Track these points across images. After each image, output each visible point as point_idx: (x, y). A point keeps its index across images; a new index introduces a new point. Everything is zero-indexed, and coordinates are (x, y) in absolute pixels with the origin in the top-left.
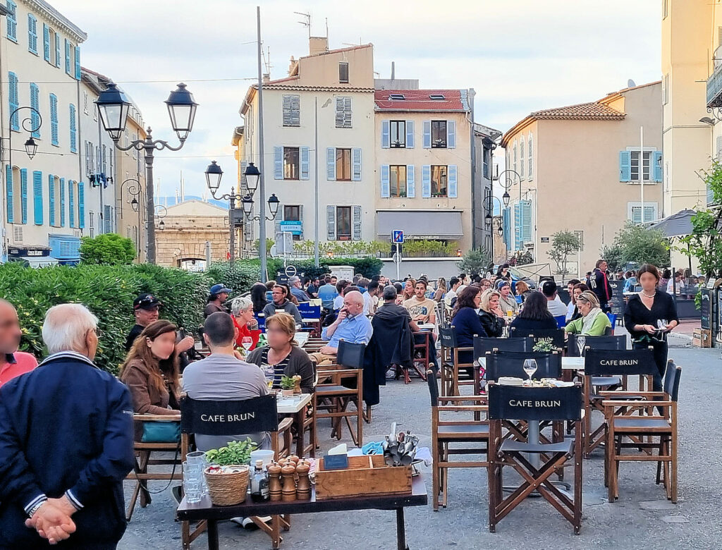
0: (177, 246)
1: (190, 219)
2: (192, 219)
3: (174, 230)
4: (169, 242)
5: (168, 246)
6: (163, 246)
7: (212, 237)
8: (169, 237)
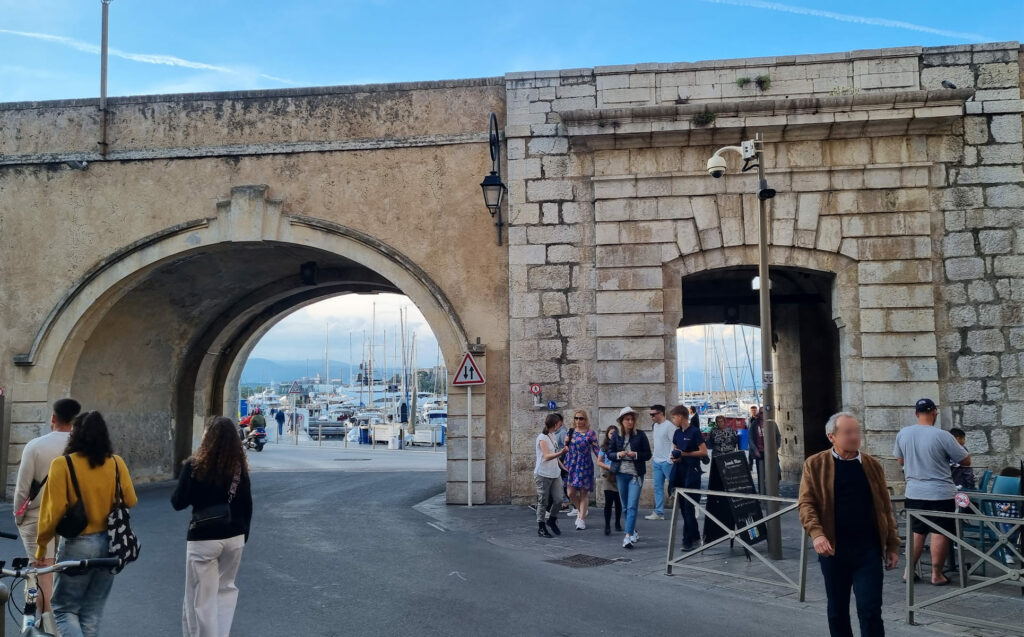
0: (680, 209)
1: (741, 74)
2: (753, 74)
3: (668, 126)
4: (644, 189)
5: (641, 210)
6: (618, 210)
7: (855, 154)
8: (646, 165)
